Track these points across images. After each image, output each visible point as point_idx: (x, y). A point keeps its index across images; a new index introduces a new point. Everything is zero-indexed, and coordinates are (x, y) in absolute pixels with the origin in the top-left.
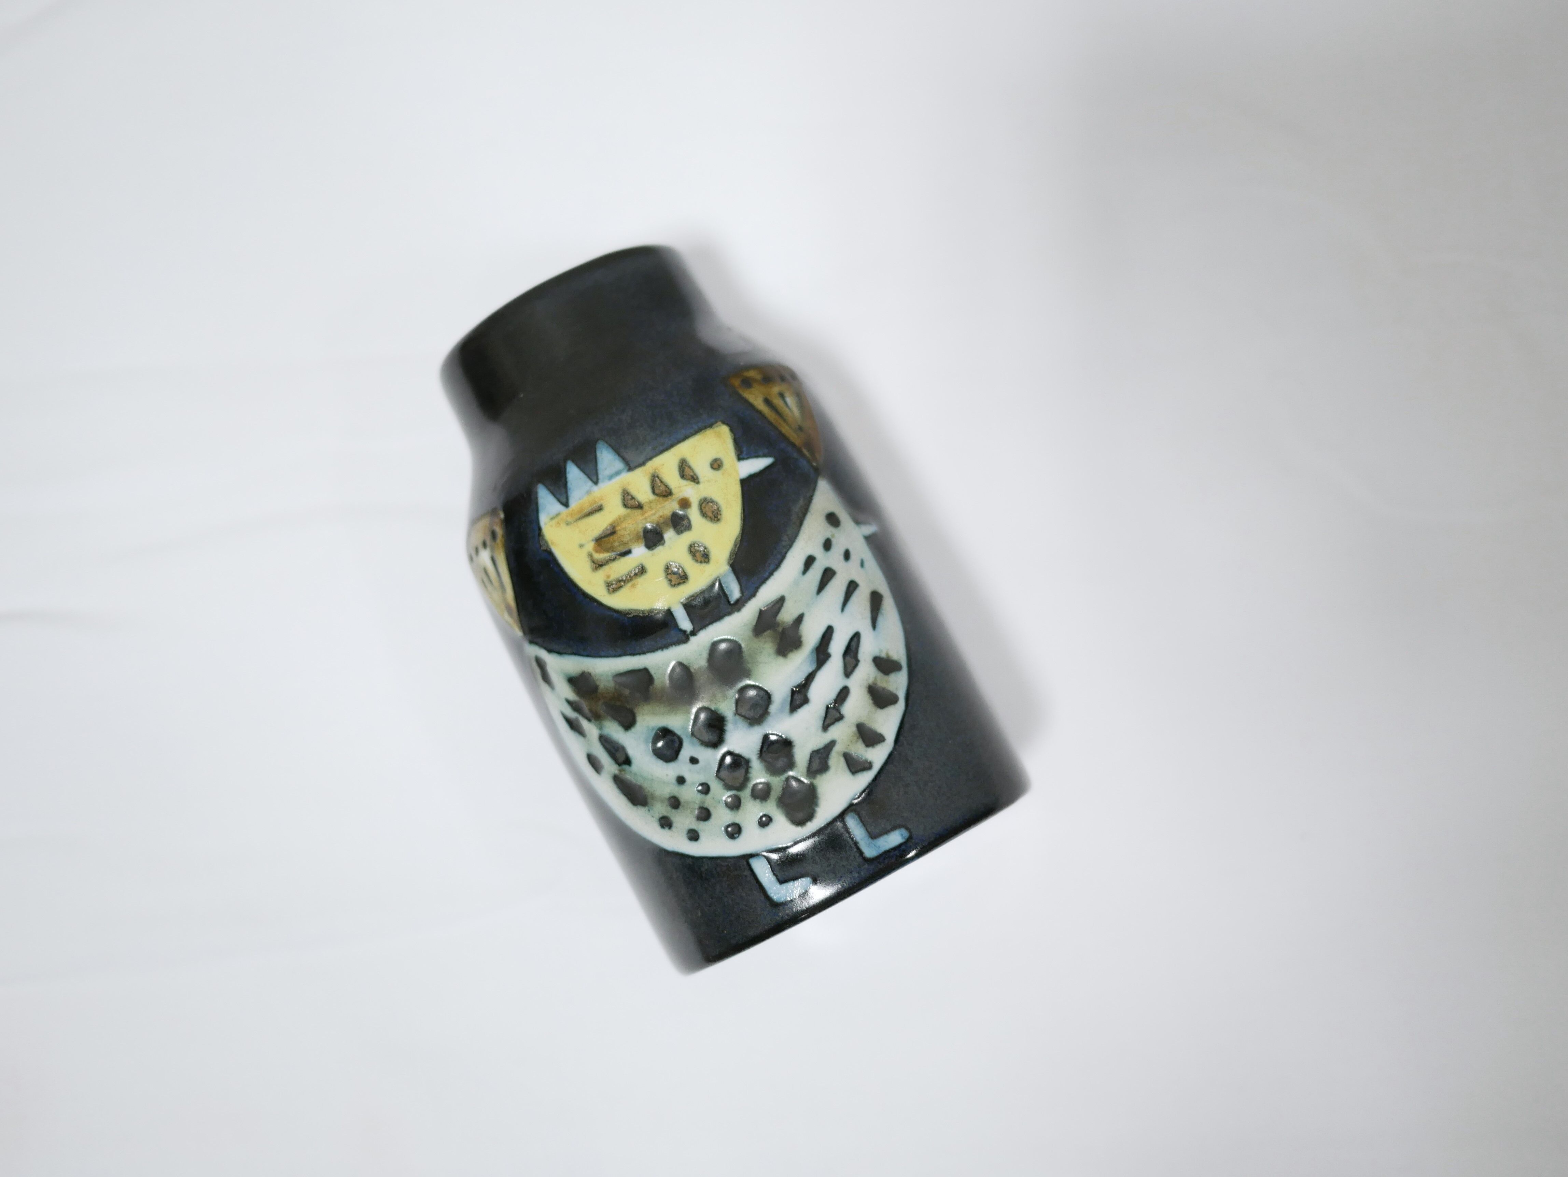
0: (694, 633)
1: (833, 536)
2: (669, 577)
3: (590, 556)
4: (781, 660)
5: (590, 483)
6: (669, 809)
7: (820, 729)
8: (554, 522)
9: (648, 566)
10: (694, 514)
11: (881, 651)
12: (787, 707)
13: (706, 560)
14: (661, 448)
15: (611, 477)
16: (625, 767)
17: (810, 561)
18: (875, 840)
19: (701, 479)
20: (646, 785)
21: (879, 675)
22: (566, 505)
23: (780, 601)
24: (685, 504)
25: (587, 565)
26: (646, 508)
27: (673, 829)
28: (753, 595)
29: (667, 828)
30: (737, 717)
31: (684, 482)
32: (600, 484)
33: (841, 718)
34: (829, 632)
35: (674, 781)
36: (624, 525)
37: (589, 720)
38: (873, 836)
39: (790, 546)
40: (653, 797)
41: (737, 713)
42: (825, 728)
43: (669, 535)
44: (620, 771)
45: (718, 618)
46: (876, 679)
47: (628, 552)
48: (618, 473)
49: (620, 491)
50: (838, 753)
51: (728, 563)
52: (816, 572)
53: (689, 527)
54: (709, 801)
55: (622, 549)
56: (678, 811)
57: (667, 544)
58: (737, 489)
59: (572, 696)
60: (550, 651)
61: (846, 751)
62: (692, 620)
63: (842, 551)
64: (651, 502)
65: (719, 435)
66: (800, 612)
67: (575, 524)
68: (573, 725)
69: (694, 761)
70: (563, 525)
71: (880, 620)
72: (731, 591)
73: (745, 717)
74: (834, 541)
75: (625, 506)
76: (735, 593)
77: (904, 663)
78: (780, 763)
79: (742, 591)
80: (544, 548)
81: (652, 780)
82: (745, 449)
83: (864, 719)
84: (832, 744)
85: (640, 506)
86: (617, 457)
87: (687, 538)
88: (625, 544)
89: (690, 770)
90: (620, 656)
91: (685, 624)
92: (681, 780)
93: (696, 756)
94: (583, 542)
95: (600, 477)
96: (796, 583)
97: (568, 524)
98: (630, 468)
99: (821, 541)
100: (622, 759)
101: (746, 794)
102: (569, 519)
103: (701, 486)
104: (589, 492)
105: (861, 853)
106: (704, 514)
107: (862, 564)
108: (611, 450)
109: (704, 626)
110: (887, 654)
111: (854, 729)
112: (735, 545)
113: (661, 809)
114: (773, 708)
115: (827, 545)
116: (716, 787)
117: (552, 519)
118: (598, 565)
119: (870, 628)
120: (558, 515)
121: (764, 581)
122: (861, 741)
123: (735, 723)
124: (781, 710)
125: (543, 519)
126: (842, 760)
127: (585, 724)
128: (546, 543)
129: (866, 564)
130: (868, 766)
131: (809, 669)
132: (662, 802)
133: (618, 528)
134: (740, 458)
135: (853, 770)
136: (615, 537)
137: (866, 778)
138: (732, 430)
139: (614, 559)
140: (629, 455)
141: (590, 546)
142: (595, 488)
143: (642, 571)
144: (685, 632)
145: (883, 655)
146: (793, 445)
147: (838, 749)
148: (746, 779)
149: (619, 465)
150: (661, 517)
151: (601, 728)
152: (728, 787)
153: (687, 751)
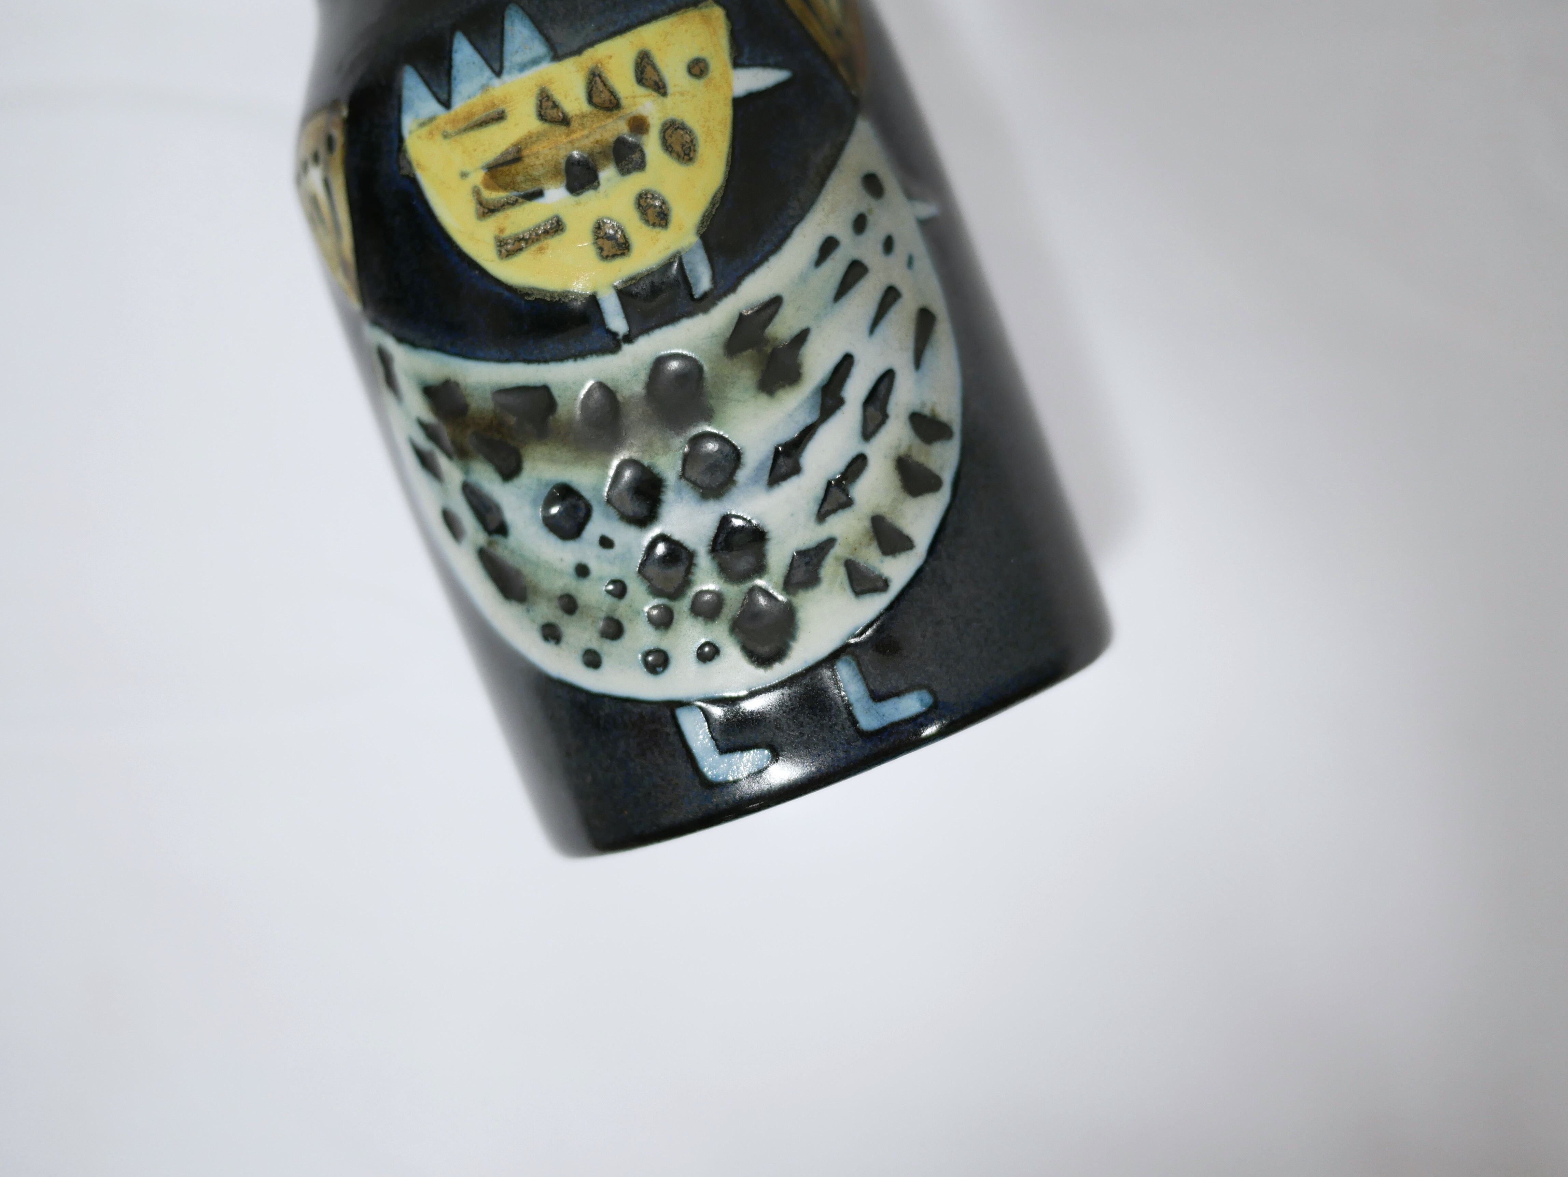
0: (629, 339)
1: (870, 211)
2: (600, 242)
3: (477, 192)
4: (764, 398)
5: (488, 73)
6: (559, 613)
7: (813, 518)
8: (424, 131)
9: (567, 220)
10: (652, 144)
11: (923, 404)
12: (766, 477)
13: (663, 223)
14: (611, 29)
15: (523, 67)
16: (498, 538)
17: (829, 246)
18: (879, 704)
19: (671, 89)
20: (527, 571)
21: (917, 442)
22: (447, 104)
23: (774, 304)
24: (639, 125)
25: (469, 207)
26: (575, 124)
27: (563, 644)
28: (732, 288)
29: (552, 643)
30: (683, 482)
31: (641, 91)
32: (505, 77)
33: (848, 503)
34: (845, 364)
35: (571, 570)
36: (536, 148)
37: (449, 456)
38: (877, 697)
39: (800, 218)
40: (536, 590)
41: (683, 475)
42: (822, 516)
43: (608, 174)
44: (490, 543)
45: (672, 319)
46: (910, 447)
47: (538, 194)
48: (535, 62)
49: (536, 91)
50: (837, 559)
51: (698, 232)
52: (836, 266)
53: (641, 165)
54: (622, 609)
55: (529, 188)
56: (574, 618)
57: (602, 188)
58: (725, 113)
59: (428, 417)
60: (401, 339)
61: (852, 557)
62: (628, 317)
63: (881, 237)
64: (583, 116)
65: (707, 21)
66: (803, 326)
67: (458, 137)
68: (426, 461)
69: (606, 543)
70: (438, 138)
71: (929, 356)
72: (698, 279)
73: (695, 484)
74: (871, 219)
75: (542, 117)
76: (703, 282)
77: (957, 428)
78: (744, 563)
79: (714, 279)
80: (405, 172)
81: (538, 565)
82: (746, 50)
83: (884, 509)
84: (829, 543)
85: (565, 121)
86: (536, 34)
87: (636, 182)
88: (535, 180)
89: (598, 557)
90: (507, 361)
91: (617, 323)
92: (582, 571)
93: (610, 535)
94: (467, 168)
95: (507, 64)
96: (803, 278)
97: (446, 136)
98: (557, 57)
99: (850, 215)
100: (493, 525)
101: (682, 606)
102: (449, 129)
103: (668, 101)
104: (485, 88)
105: (854, 722)
106: (667, 147)
107: (910, 262)
108: (528, 22)
109: (647, 330)
110: (933, 410)
111: (867, 524)
112: (713, 203)
113: (547, 611)
114: (742, 475)
115: (860, 224)
116: (636, 588)
117: (422, 125)
118: (487, 210)
119: (911, 366)
120: (432, 119)
121: (752, 268)
122: (875, 544)
123: (679, 492)
124: (755, 480)
125: (408, 123)
126: (842, 571)
127: (444, 463)
128: (409, 163)
129: (917, 264)
130: (881, 585)
131: (805, 419)
132: (550, 600)
133: (525, 153)
134: (737, 63)
135: (858, 589)
136: (519, 167)
137: (876, 604)
138: (729, 16)
139: (513, 203)
140: (558, 34)
141: (478, 177)
142: (496, 82)
143: (557, 227)
144: (614, 335)
145: (927, 411)
146: (825, 57)
147: (837, 551)
148: (686, 583)
149: (539, 48)
150: (597, 142)
151: (466, 471)
152: (655, 592)
153: (597, 526)
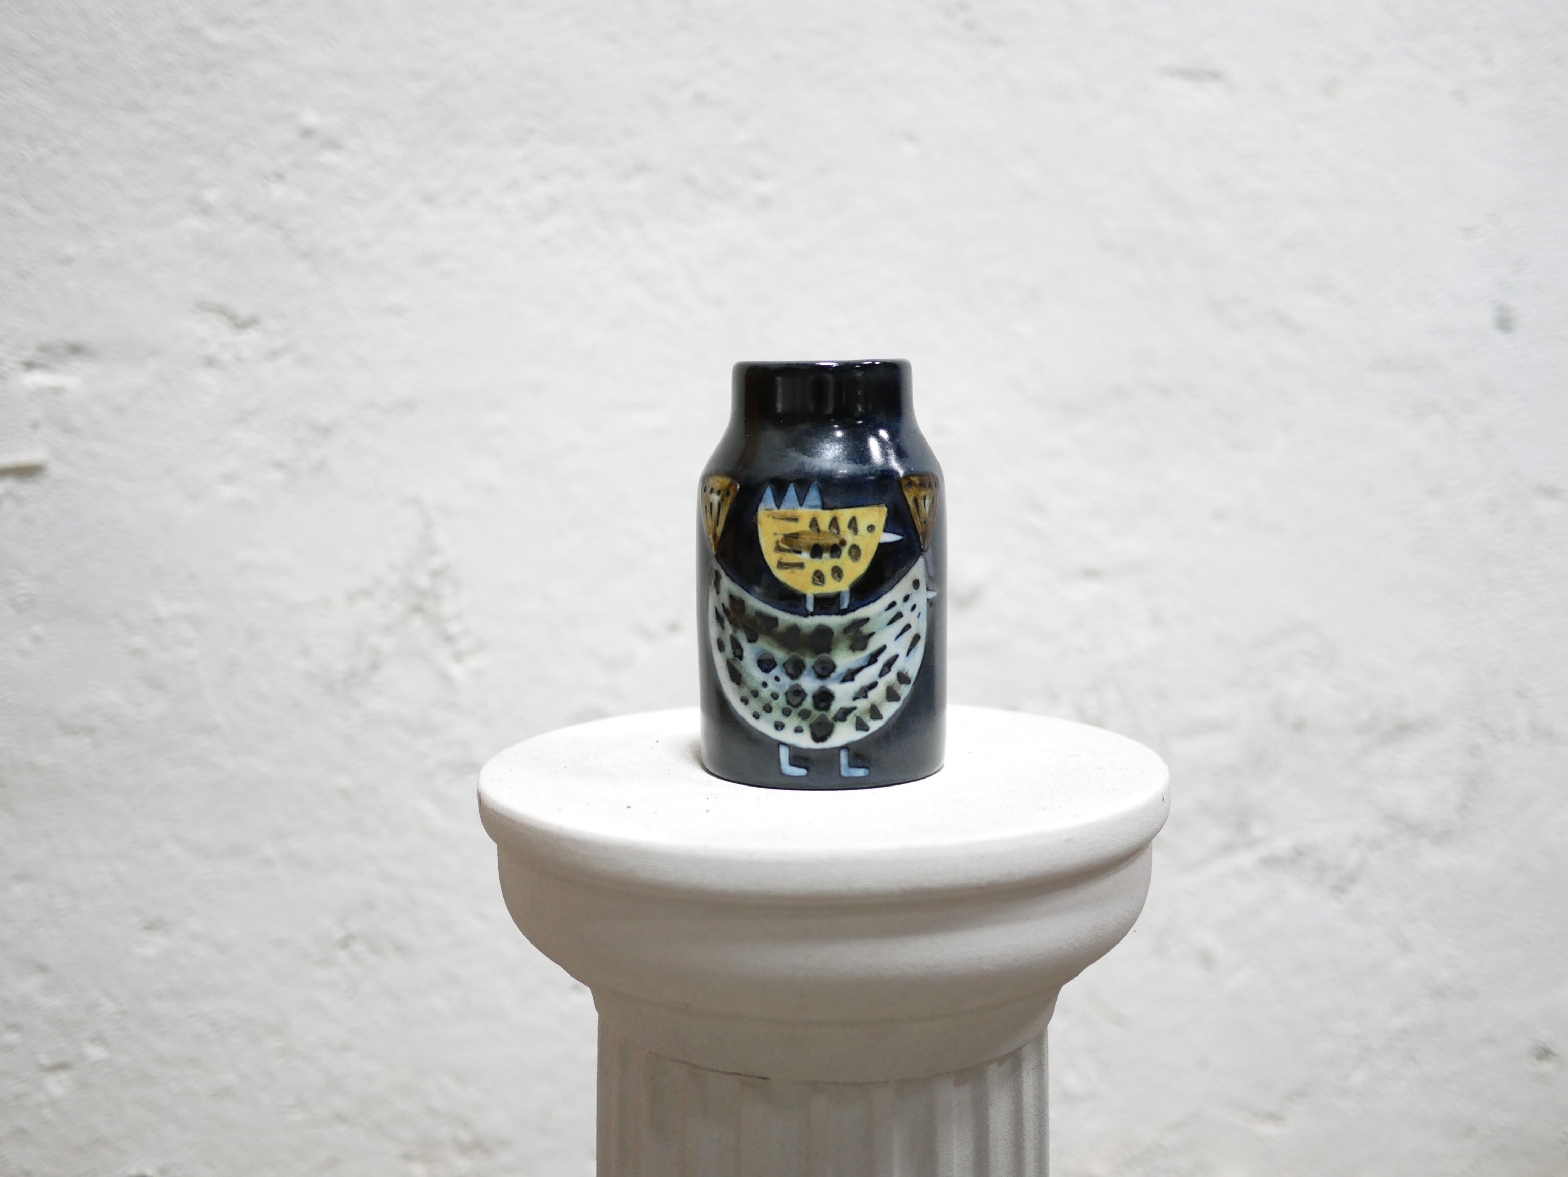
0: (812, 614)
1: (912, 594)
2: (815, 577)
3: (777, 542)
4: (850, 652)
5: (797, 503)
6: (751, 695)
7: (852, 698)
8: (766, 512)
9: (806, 565)
10: (845, 551)
11: (904, 670)
12: (841, 678)
13: (839, 579)
14: (846, 505)
15: (811, 507)
16: (738, 660)
17: (893, 604)
18: (850, 769)
19: (859, 533)
20: (744, 675)
21: (897, 682)
22: (778, 507)
23: (866, 620)
24: (843, 543)
25: (773, 546)
26: (821, 534)
27: (747, 705)
28: (854, 610)
29: (744, 703)
30: (812, 670)
31: (848, 530)
32: (803, 507)
33: (866, 697)
34: (884, 648)
35: (761, 682)
36: (804, 536)
37: (731, 623)
38: (851, 765)
39: (886, 592)
40: (745, 683)
41: (813, 667)
42: (855, 699)
43: (826, 555)
44: (733, 659)
45: (829, 613)
46: (894, 684)
47: (799, 552)
48: (816, 507)
49: (812, 517)
50: (855, 715)
51: (850, 587)
52: (893, 612)
53: (839, 556)
54: (774, 703)
55: (797, 549)
56: (756, 699)
57: (822, 560)
58: (874, 548)
59: (727, 605)
60: (727, 575)
61: (860, 716)
62: (815, 607)
63: (912, 604)
64: (825, 532)
65: (880, 511)
66: (873, 631)
67: (778, 520)
68: (719, 618)
69: (777, 679)
70: (771, 517)
71: (912, 652)
72: (843, 603)
73: (816, 672)
74: (911, 597)
75: (811, 526)
76: (845, 605)
77: (913, 681)
78: (822, 705)
79: (849, 605)
80: (753, 521)
81: (749, 675)
82: (890, 526)
83: (877, 703)
84: (854, 708)
85: (818, 530)
86: (819, 497)
87: (835, 562)
88: (799, 547)
89: (772, 683)
90: (766, 603)
91: (810, 608)
92: (765, 685)
93: (780, 677)
94: (777, 532)
95: (805, 503)
96: (880, 614)
97: (774, 517)
98: (824, 507)
99: (904, 595)
100: (738, 653)
101: (795, 711)
102: (776, 516)
103: (857, 537)
104: (794, 508)
105: (840, 771)
106: (850, 553)
107: (918, 616)
108: (818, 492)
109: (819, 614)
110: (907, 672)
111: (869, 706)
112: (858, 578)
113: (746, 692)
114: (833, 675)
115: (906, 598)
116: (782, 700)
117: (767, 510)
118: (778, 549)
119: (905, 654)
120: (771, 509)
121: (863, 605)
122: (869, 714)
123: (810, 672)
124: (836, 678)
125: (762, 507)
126: (855, 719)
127: (727, 623)
128: (757, 520)
129: (921, 616)
130: (867, 729)
131: (863, 663)
132: (749, 689)
133: (800, 536)
134: (885, 531)
135: (858, 727)
136: (796, 540)
137: (861, 735)
138: (888, 512)
139: (789, 551)
140: (828, 501)
141: (780, 537)
142: (799, 508)
143: (801, 566)
144: (807, 611)
145: (904, 672)
146: (916, 532)
147: (855, 712)
148: (800, 704)
149: (819, 503)
150: (826, 543)
151: (735, 632)
152: (788, 702)
153: (775, 672)
